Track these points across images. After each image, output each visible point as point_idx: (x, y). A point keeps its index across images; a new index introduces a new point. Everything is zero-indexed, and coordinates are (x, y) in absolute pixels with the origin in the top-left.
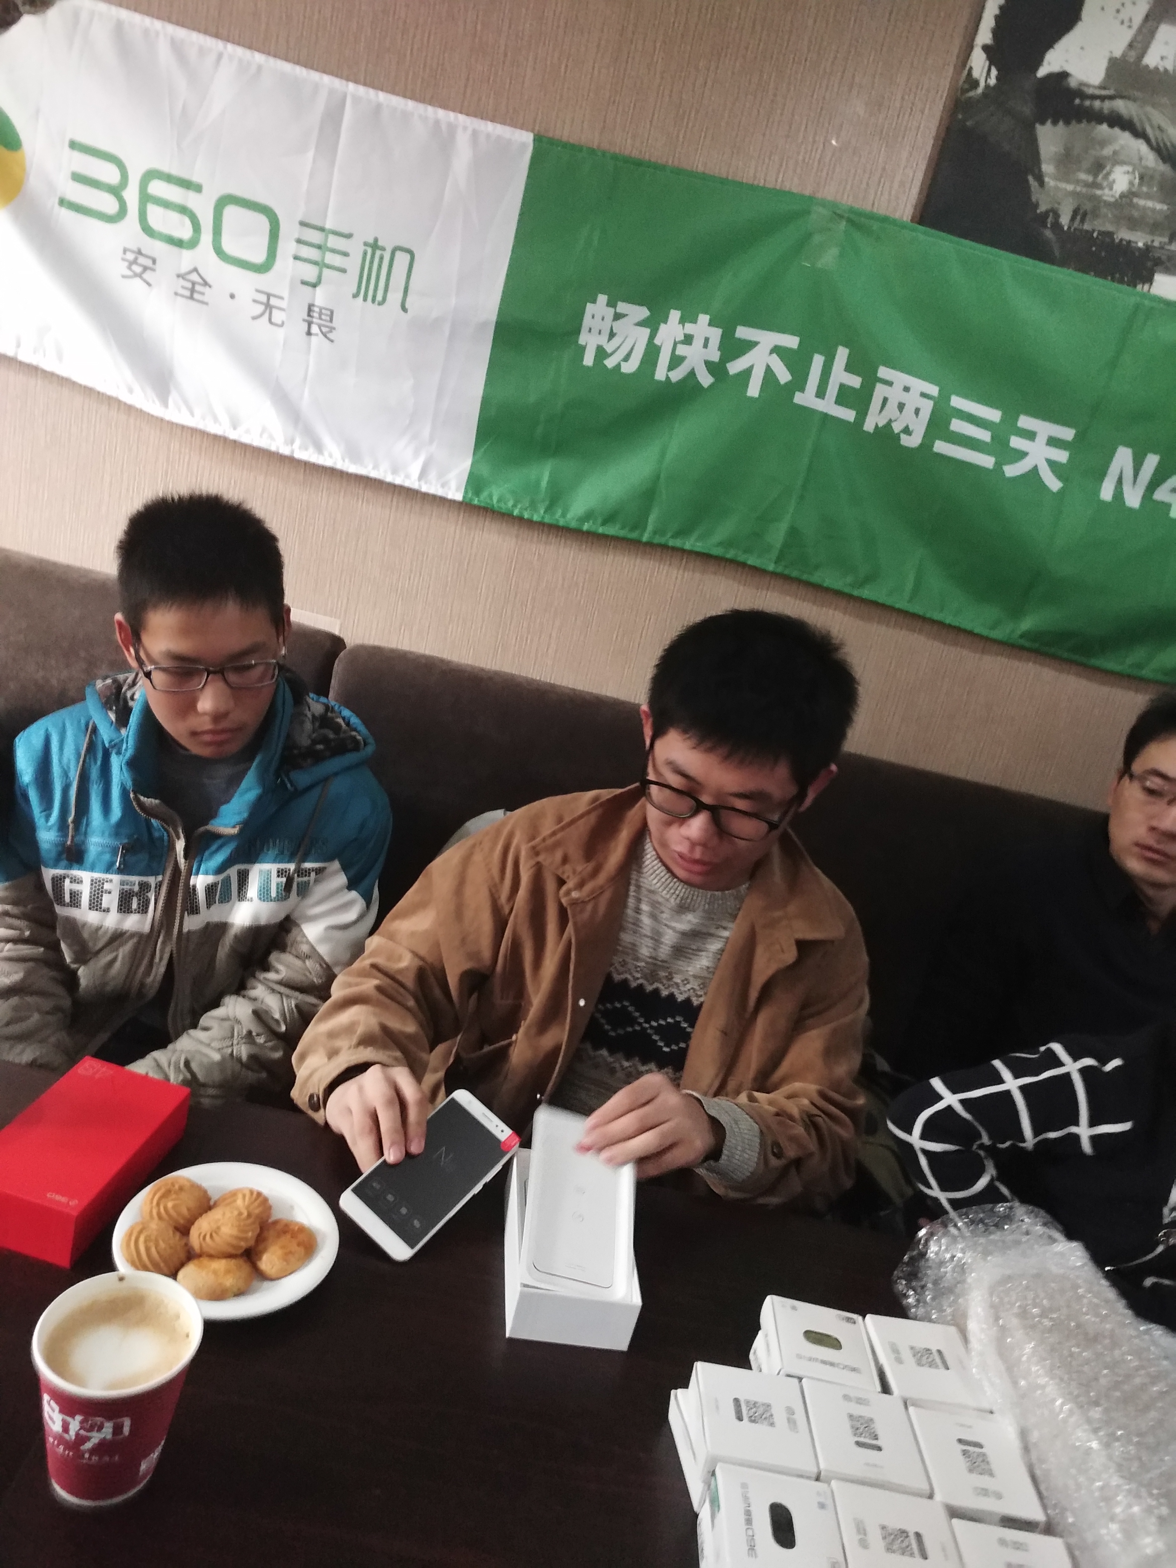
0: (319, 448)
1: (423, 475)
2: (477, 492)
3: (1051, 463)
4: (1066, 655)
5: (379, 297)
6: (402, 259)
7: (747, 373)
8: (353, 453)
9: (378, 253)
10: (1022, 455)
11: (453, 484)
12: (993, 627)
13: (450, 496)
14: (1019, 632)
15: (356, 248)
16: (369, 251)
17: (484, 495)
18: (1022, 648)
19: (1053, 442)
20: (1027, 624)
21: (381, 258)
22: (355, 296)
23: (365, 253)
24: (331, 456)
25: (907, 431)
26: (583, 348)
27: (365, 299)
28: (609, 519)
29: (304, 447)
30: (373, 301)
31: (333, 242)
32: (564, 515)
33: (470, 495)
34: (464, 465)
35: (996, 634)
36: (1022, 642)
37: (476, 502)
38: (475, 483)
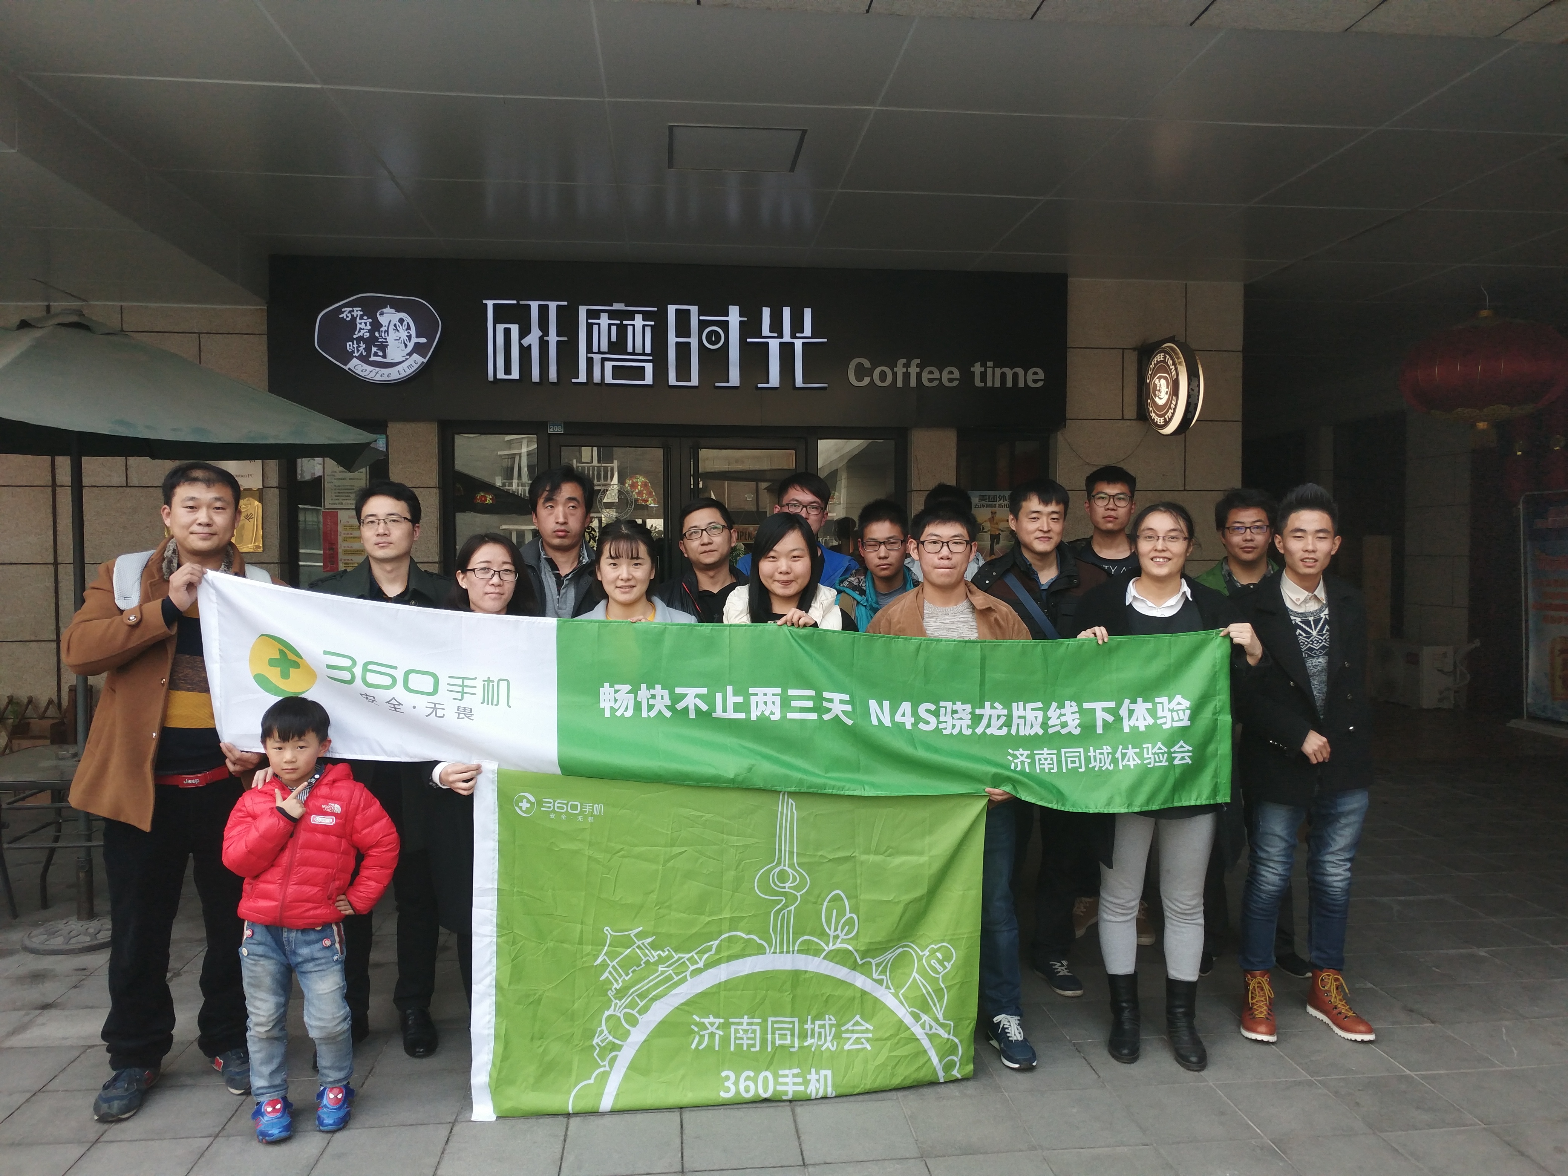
3: (844, 712)
5: (495, 702)
6: (504, 685)
7: (686, 708)
9: (491, 684)
10: (829, 710)
11: (553, 770)
13: (553, 773)
15: (479, 684)
16: (486, 683)
19: (842, 702)
21: (493, 685)
22: (482, 703)
23: (484, 685)
25: (772, 713)
26: (603, 709)
27: (488, 704)
30: (491, 705)
31: (467, 682)
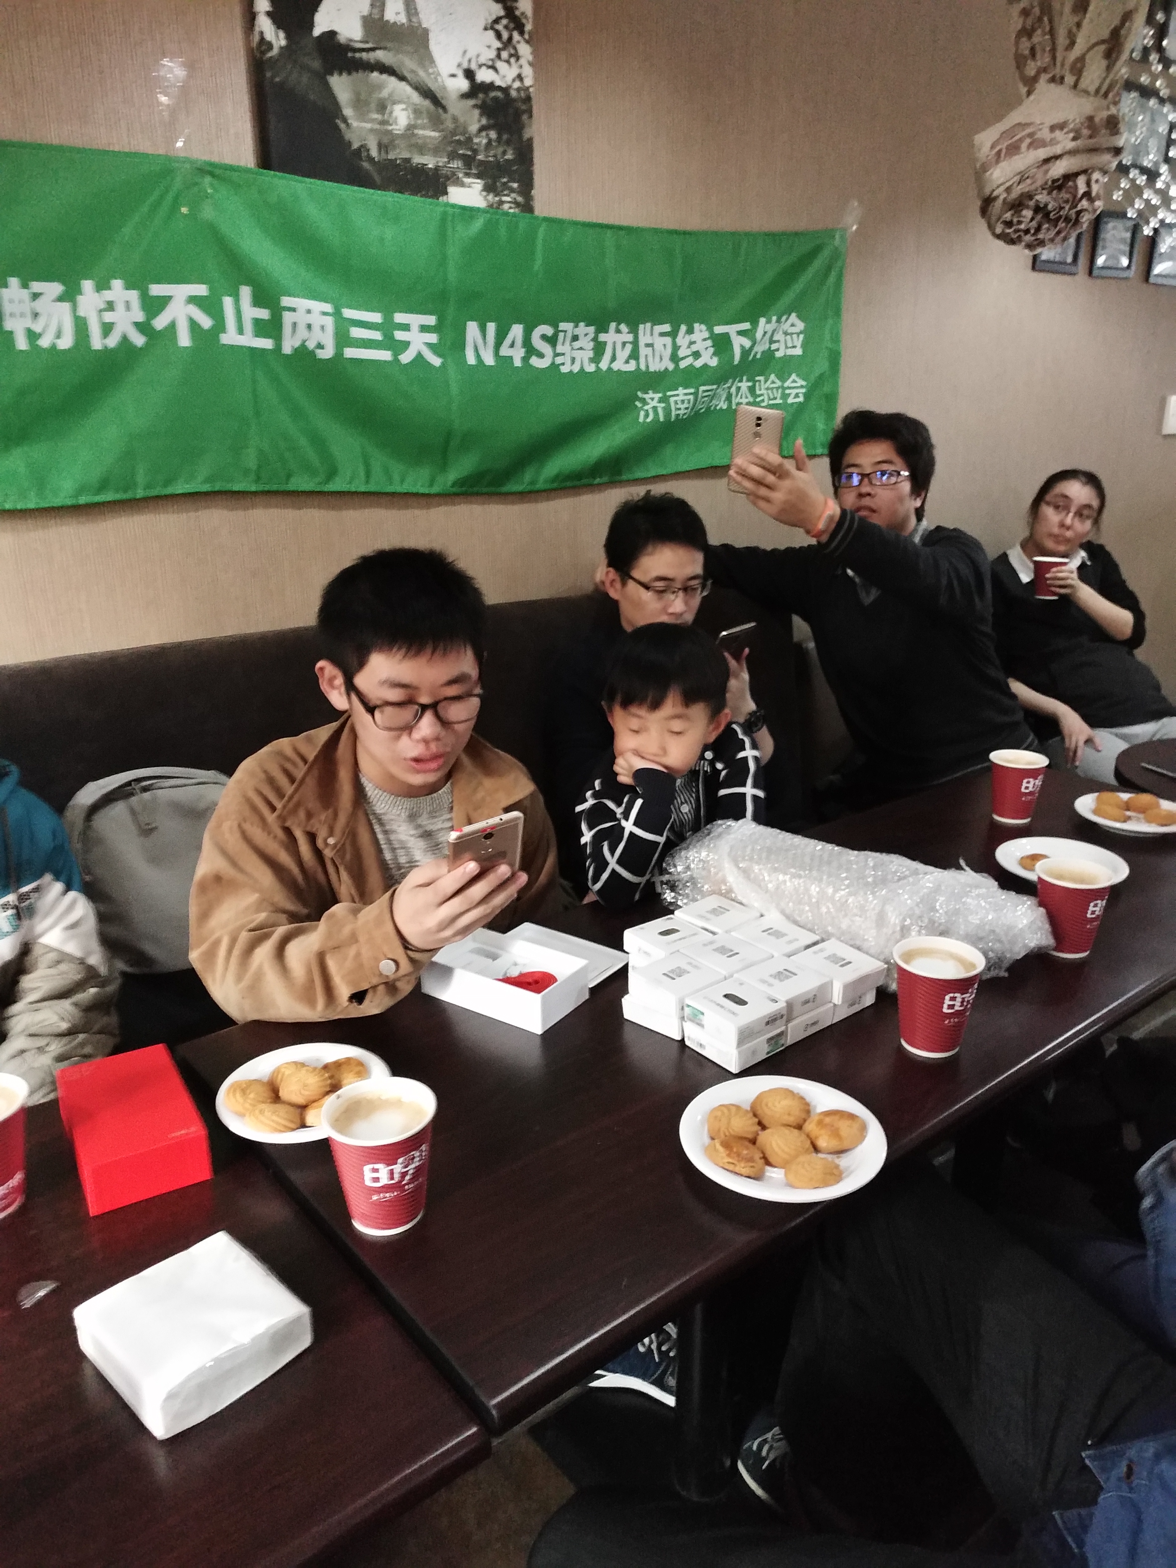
3: (429, 345)
4: (485, 490)
7: (172, 326)
10: (406, 345)
12: (431, 485)
14: (450, 483)
18: (456, 495)
19: (424, 329)
20: (452, 475)
25: (320, 346)
26: (12, 334)
32: (56, 496)
35: (435, 490)
36: (454, 490)
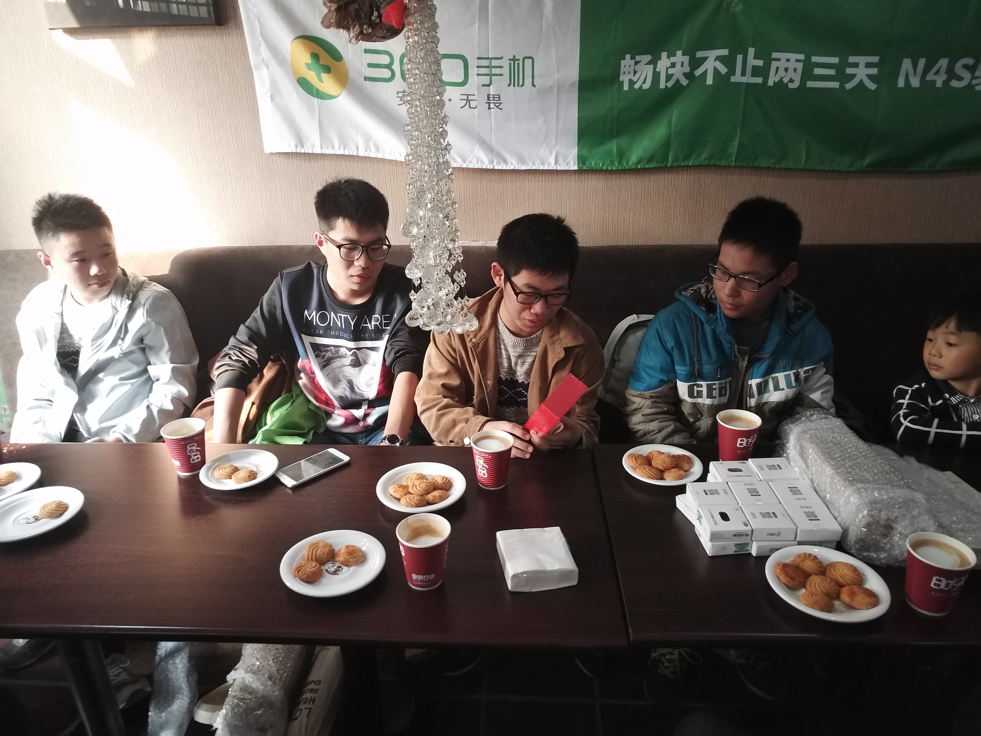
0: (506, 162)
1: (556, 162)
2: (584, 164)
3: (869, 76)
4: (891, 170)
6: (528, 62)
7: (705, 73)
8: (522, 160)
9: (516, 62)
10: (853, 76)
11: (572, 163)
12: (851, 166)
13: (572, 169)
14: (865, 165)
15: (505, 63)
16: (512, 62)
17: (587, 163)
18: (868, 172)
19: (868, 65)
20: (868, 160)
21: (518, 64)
22: (509, 85)
23: (510, 63)
24: (512, 164)
25: (791, 81)
26: (623, 82)
27: (514, 86)
28: (650, 161)
29: (499, 163)
30: (518, 86)
31: (494, 63)
32: (627, 164)
33: (581, 166)
34: (574, 152)
35: (853, 169)
36: (867, 169)
37: (584, 168)
38: (581, 159)
